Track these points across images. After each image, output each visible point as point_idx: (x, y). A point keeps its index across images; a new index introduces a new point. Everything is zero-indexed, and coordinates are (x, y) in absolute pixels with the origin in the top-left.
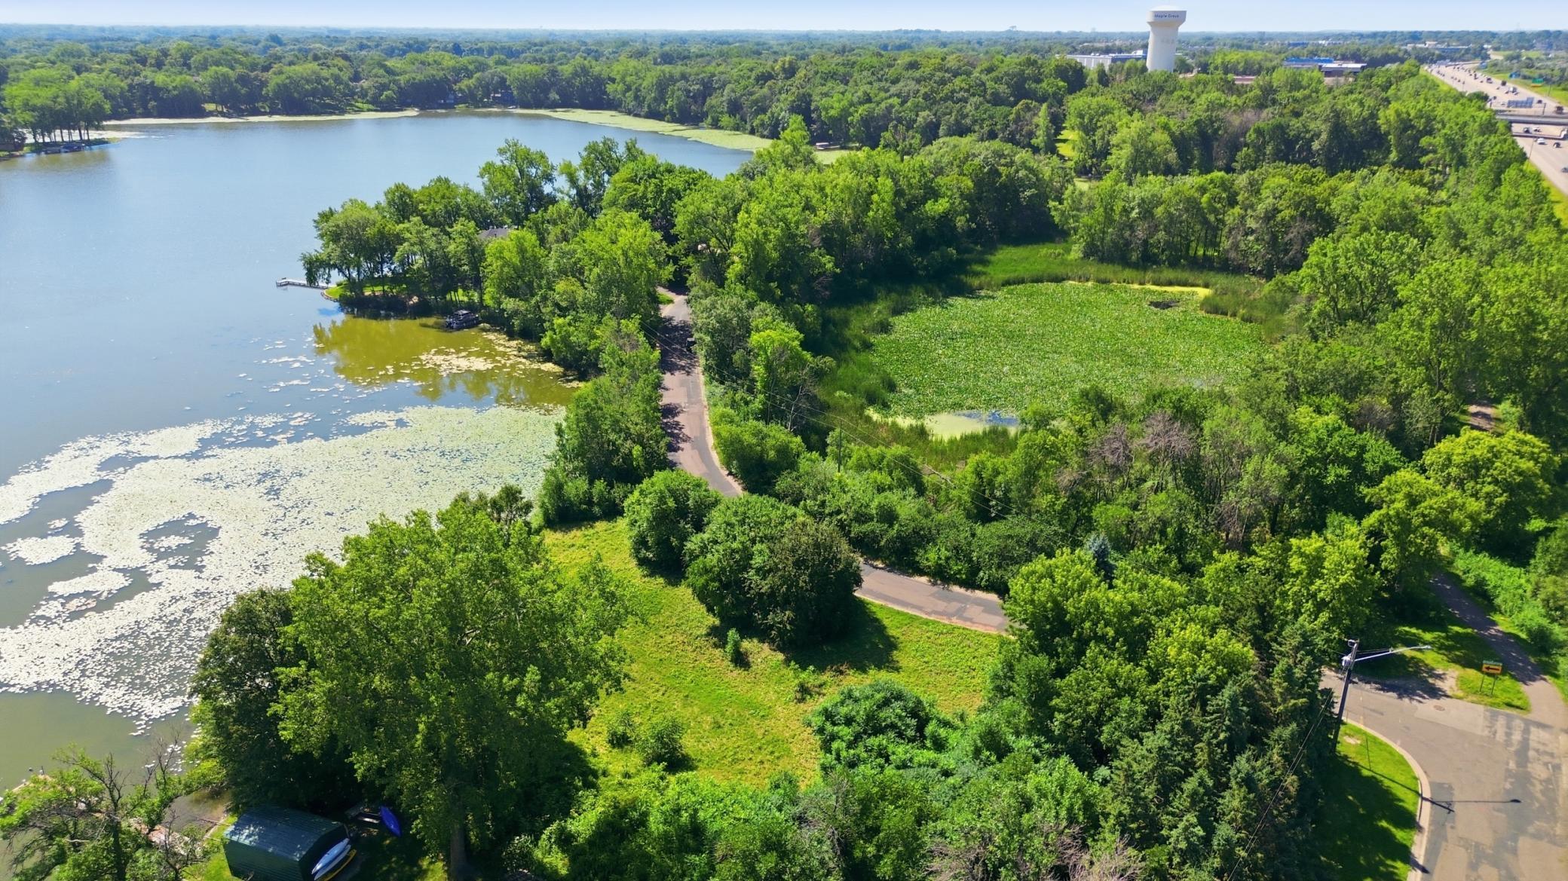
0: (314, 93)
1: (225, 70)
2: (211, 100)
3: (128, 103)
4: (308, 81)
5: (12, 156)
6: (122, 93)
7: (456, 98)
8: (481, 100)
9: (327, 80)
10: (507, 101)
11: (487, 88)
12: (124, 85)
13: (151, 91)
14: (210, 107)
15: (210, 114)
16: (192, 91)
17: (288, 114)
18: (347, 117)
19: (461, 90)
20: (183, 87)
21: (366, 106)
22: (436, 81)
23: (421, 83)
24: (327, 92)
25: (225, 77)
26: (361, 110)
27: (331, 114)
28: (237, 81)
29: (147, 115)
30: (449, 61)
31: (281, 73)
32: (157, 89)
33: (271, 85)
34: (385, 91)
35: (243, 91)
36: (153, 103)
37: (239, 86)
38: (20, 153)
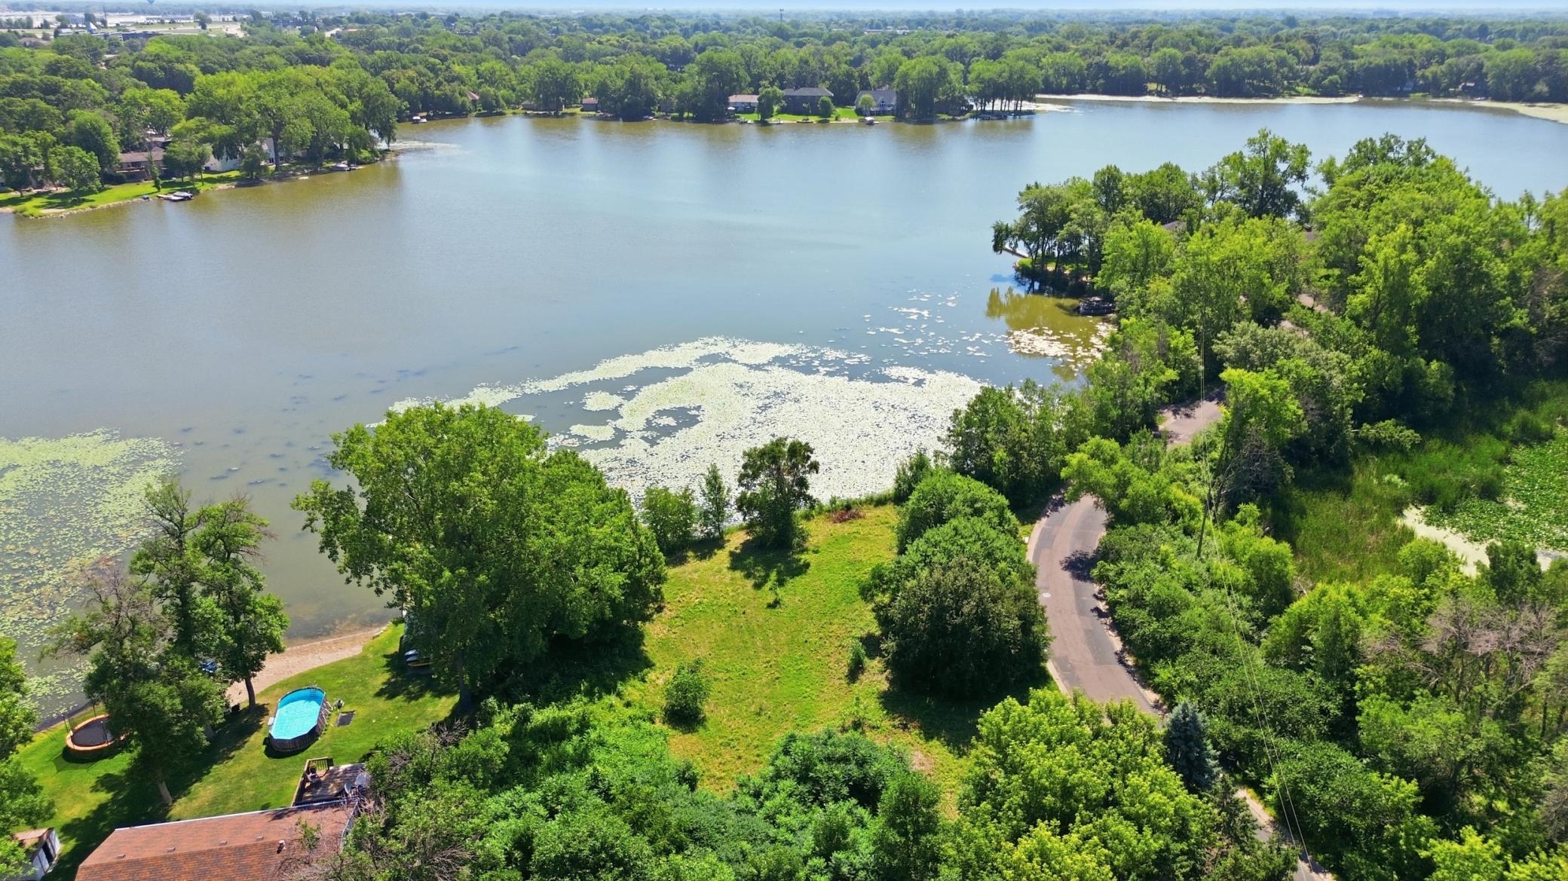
0: (1253, 75)
1: (1173, 51)
2: (1155, 80)
3: (1083, 80)
4: (1250, 63)
5: (953, 120)
6: (1081, 70)
7: (1415, 85)
8: (1446, 89)
9: (1269, 62)
10: (1481, 91)
11: (1456, 77)
12: (1084, 64)
13: (1104, 69)
14: (1152, 86)
15: (1150, 93)
16: (1139, 71)
17: (1220, 96)
18: (1279, 101)
19: (1423, 77)
20: (1132, 66)
21: (1306, 90)
22: (1396, 66)
23: (1378, 66)
24: (1266, 74)
25: (1173, 58)
26: (1299, 94)
27: (1267, 97)
28: (1182, 63)
29: (1094, 91)
30: (1425, 43)
31: (1227, 54)
32: (1110, 68)
33: (1213, 67)
34: (1330, 74)
35: (1184, 73)
36: (1102, 81)
37: (1182, 67)
38: (962, 117)
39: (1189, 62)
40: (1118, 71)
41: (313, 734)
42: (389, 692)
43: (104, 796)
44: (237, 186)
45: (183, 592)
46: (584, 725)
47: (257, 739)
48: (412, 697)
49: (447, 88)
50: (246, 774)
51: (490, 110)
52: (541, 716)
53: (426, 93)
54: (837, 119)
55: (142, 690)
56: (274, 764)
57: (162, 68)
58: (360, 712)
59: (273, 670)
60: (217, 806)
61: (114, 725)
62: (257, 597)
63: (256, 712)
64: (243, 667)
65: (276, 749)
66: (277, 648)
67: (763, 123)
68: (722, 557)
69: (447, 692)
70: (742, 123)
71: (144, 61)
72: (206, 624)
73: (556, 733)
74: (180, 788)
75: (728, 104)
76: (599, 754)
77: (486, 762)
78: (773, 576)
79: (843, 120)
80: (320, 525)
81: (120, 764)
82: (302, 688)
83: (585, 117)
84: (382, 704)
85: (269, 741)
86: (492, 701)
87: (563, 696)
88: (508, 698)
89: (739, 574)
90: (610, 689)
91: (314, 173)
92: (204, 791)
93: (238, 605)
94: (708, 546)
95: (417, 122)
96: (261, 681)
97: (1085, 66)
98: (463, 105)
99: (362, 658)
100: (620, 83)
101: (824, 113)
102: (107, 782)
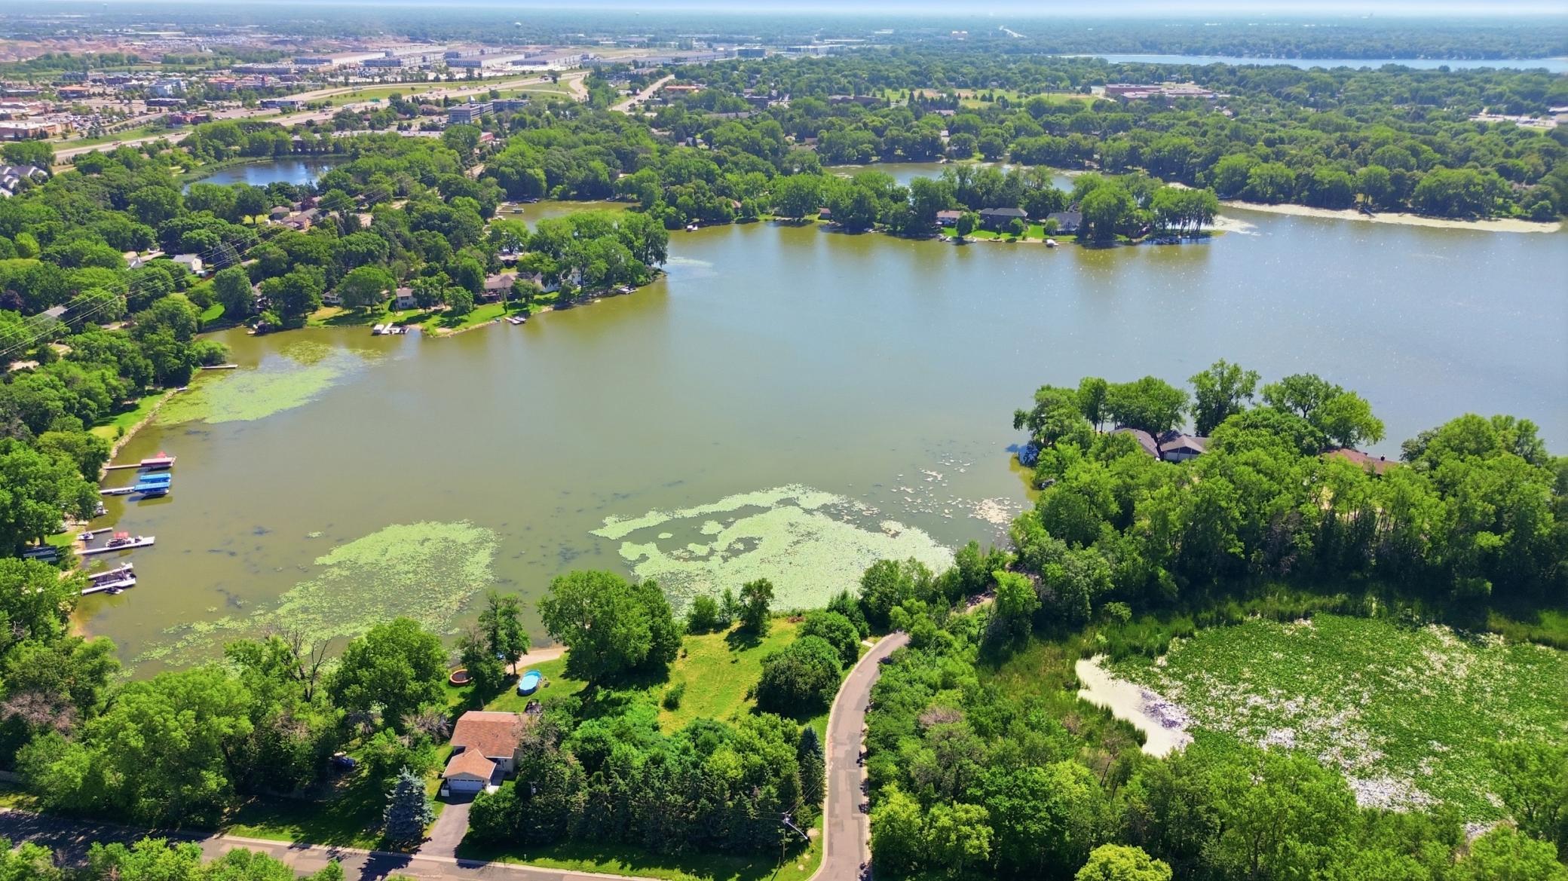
0: (1457, 197)
2: (1362, 194)
3: (1289, 190)
4: (1456, 185)
5: (1130, 243)
6: (1288, 180)
9: (1476, 185)
14: (1357, 201)
15: (1355, 206)
16: (1344, 186)
17: (1423, 215)
20: (1337, 182)
21: (1519, 211)
25: (1380, 175)
26: (1509, 215)
27: (1472, 218)
28: (1389, 180)
29: (1299, 202)
31: (1437, 174)
32: (1314, 182)
33: (1422, 183)
34: (1542, 199)
35: (1389, 190)
36: (1306, 193)
37: (1389, 184)
38: (1138, 240)
39: (1397, 180)
40: (1323, 183)
41: (534, 690)
42: (565, 676)
43: (462, 700)
44: (555, 309)
45: (495, 631)
46: (628, 701)
47: (514, 688)
48: (573, 679)
49: (717, 201)
50: (510, 700)
51: (748, 217)
52: (615, 695)
53: (700, 206)
54: (1024, 239)
55: (478, 665)
56: (519, 698)
57: (518, 172)
58: (553, 683)
59: (524, 661)
60: (499, 709)
61: (468, 675)
62: (520, 632)
63: (515, 677)
64: (513, 659)
65: (521, 693)
66: (525, 653)
67: (960, 242)
68: (725, 633)
69: (586, 680)
70: (941, 240)
71: (506, 166)
72: (501, 643)
73: (617, 702)
74: (487, 702)
75: (935, 219)
76: (628, 713)
77: (574, 707)
78: (742, 646)
79: (1031, 240)
80: (543, 612)
81: (469, 690)
82: (534, 669)
83: (822, 227)
84: (562, 681)
85: (518, 689)
86: (599, 687)
87: (626, 688)
88: (605, 687)
89: (727, 644)
90: (645, 688)
91: (606, 295)
92: (495, 704)
93: (513, 635)
94: (720, 627)
95: (690, 230)
96: (519, 665)
97: (1294, 177)
98: (728, 214)
99: (559, 661)
100: (848, 202)
101: (1016, 231)
102: (463, 695)
